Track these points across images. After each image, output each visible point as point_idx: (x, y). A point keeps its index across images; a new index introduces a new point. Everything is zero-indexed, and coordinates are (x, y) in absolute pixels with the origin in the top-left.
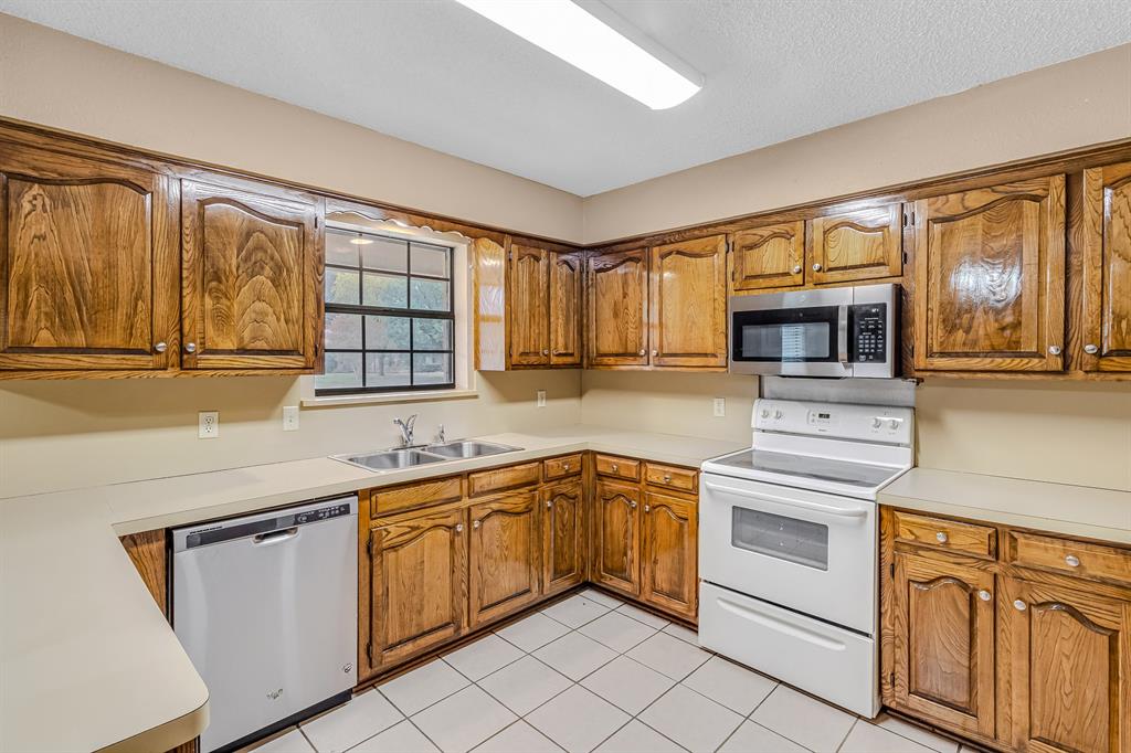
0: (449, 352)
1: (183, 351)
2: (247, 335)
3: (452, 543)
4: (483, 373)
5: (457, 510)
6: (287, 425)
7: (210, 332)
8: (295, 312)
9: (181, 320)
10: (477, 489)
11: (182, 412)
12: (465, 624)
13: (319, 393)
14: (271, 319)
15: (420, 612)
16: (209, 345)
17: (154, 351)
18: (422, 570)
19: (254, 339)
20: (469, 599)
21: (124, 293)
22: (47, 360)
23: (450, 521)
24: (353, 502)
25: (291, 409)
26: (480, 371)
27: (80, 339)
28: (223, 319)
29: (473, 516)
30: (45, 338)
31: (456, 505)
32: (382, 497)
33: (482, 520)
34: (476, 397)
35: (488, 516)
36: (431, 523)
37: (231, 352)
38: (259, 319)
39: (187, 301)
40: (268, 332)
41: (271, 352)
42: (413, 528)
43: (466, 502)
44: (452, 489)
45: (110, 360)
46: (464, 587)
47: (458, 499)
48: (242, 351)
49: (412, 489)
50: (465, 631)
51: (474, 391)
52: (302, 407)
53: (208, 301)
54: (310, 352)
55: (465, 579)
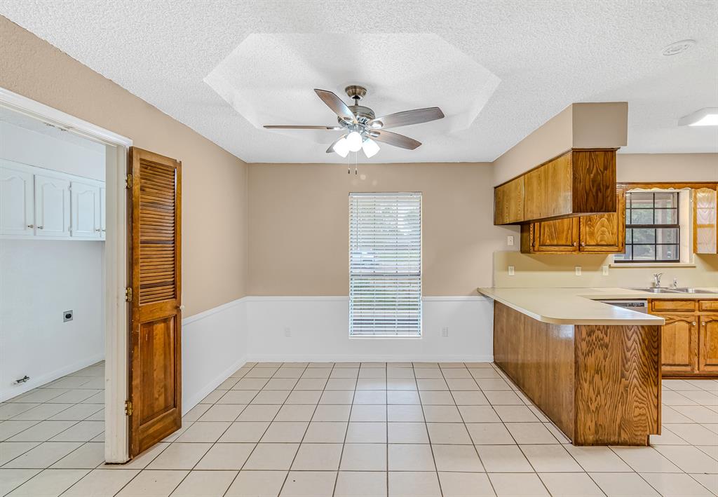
0: (677, 244)
1: (580, 245)
2: (599, 239)
3: (690, 330)
4: (699, 255)
5: (693, 316)
6: (604, 274)
7: (588, 239)
8: (615, 230)
9: (579, 235)
10: (704, 308)
11: (571, 267)
12: (697, 369)
13: (616, 262)
14: (607, 233)
15: (674, 355)
16: (587, 243)
17: (573, 245)
18: (675, 337)
19: (601, 241)
20: (699, 358)
21: (566, 228)
22: (548, 248)
23: (689, 320)
24: (646, 303)
25: (606, 267)
26: (697, 254)
27: (555, 243)
28: (592, 234)
29: (701, 320)
30: (548, 242)
31: (693, 313)
32: (657, 303)
33: (706, 323)
34: (695, 267)
35: (710, 321)
36: (679, 318)
37: (594, 245)
38: (603, 233)
39: (581, 229)
40: (606, 238)
41: (607, 245)
42: (671, 319)
43: (697, 313)
44: (690, 306)
45: (562, 248)
46: (696, 351)
47: (693, 311)
48: (598, 245)
49: (671, 302)
50: (696, 372)
51: (693, 264)
52: (610, 267)
53: (587, 228)
54: (620, 245)
55: (697, 348)
